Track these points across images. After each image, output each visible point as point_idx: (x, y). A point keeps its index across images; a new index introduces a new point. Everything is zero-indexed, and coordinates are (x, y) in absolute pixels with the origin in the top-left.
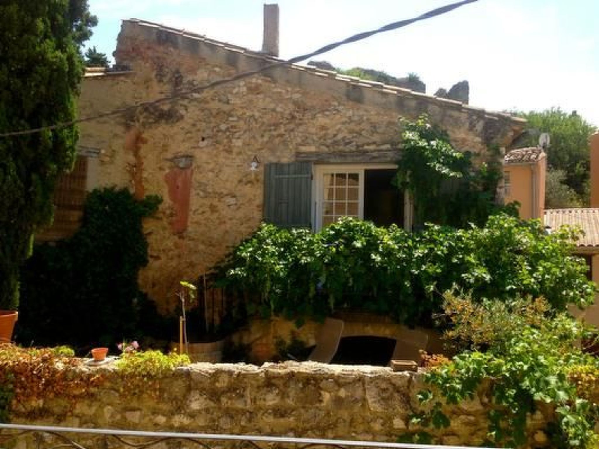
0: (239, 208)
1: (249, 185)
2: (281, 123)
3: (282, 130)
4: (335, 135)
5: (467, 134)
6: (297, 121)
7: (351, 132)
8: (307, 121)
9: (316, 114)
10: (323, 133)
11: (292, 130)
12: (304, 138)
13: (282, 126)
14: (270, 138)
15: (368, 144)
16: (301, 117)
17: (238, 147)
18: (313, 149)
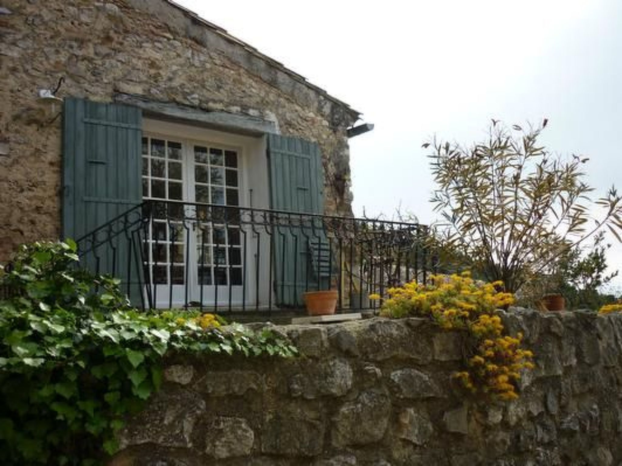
0: (16, 162)
1: (34, 126)
2: (89, 40)
3: (90, 51)
4: (170, 79)
5: (316, 115)
6: (114, 45)
7: (191, 79)
8: (129, 49)
9: (142, 42)
10: (153, 71)
11: (108, 55)
12: (126, 72)
13: (91, 45)
14: (70, 59)
15: (215, 101)
16: (121, 40)
17: (12, 59)
18: (138, 90)
